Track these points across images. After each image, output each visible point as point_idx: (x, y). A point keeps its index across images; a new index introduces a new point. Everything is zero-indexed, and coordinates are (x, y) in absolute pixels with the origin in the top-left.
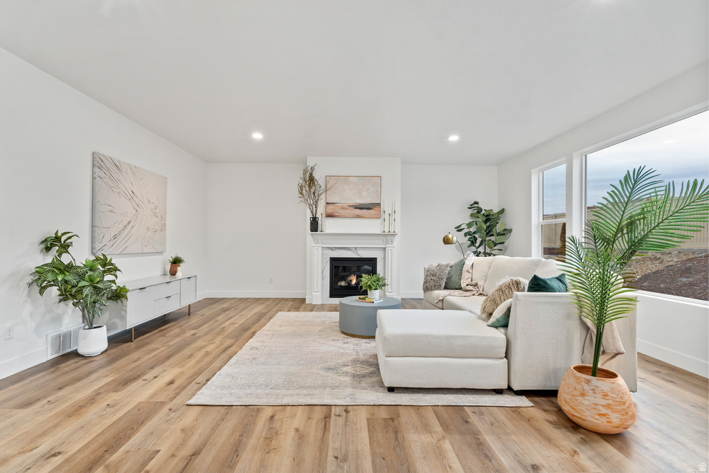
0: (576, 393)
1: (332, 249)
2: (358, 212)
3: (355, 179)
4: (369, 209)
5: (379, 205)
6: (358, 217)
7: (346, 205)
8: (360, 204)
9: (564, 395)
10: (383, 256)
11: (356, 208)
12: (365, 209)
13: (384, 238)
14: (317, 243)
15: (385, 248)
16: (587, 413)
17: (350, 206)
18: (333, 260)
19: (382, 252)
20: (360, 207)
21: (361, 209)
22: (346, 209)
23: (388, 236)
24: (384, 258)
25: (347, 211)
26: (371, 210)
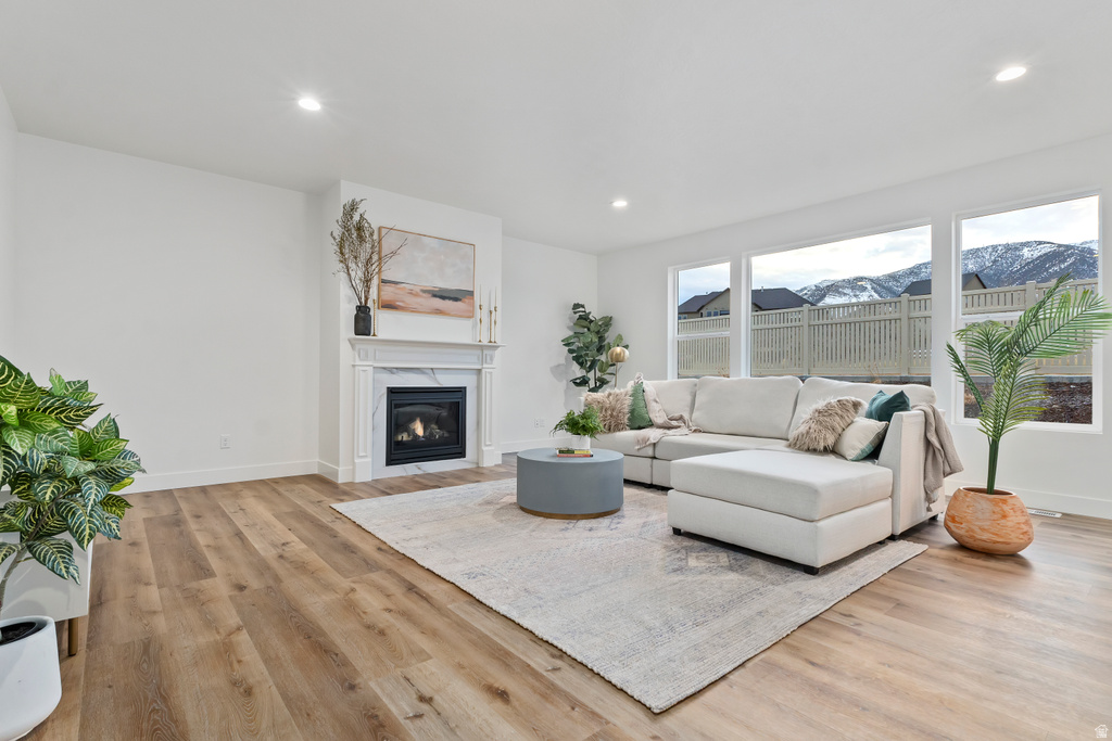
0: (995, 517)
1: (391, 370)
2: (438, 303)
3: (434, 243)
4: (456, 299)
5: (471, 294)
6: (438, 312)
7: (417, 289)
8: (442, 290)
9: (977, 523)
10: (475, 384)
11: (435, 296)
12: (450, 298)
13: (479, 352)
14: (366, 358)
15: (479, 371)
16: (1013, 535)
17: (424, 291)
18: (392, 391)
19: (475, 377)
20: (442, 295)
21: (443, 298)
22: (416, 295)
23: (485, 349)
24: (479, 388)
25: (419, 300)
26: (459, 303)
